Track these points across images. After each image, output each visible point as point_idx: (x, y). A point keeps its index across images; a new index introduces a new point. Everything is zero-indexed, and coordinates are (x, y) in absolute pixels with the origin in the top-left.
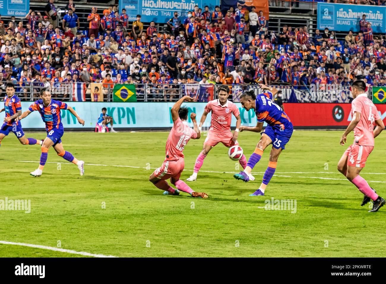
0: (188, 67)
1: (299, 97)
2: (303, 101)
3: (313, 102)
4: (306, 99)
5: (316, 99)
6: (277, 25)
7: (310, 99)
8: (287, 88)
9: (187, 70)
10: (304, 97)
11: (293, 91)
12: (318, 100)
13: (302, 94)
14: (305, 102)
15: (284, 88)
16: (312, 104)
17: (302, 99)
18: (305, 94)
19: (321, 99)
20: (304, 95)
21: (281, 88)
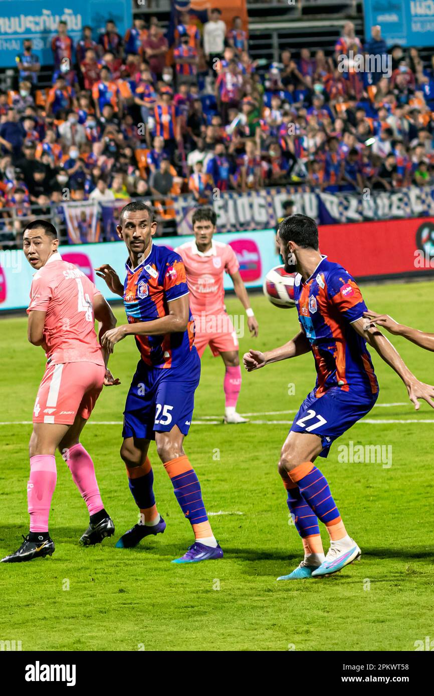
0: (71, 163)
1: (334, 211)
2: (344, 220)
3: (367, 220)
4: (352, 214)
5: (376, 213)
6: (269, 46)
7: (361, 213)
8: (304, 191)
9: (71, 171)
10: (346, 208)
11: (318, 197)
12: (380, 213)
13: (341, 203)
14: (350, 221)
15: (296, 191)
16: (368, 225)
17: (341, 214)
18: (348, 201)
19: (386, 210)
20: (345, 203)
21: (288, 192)
